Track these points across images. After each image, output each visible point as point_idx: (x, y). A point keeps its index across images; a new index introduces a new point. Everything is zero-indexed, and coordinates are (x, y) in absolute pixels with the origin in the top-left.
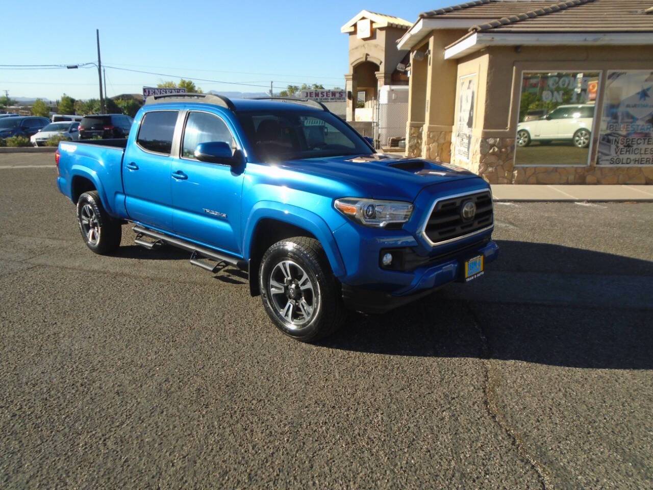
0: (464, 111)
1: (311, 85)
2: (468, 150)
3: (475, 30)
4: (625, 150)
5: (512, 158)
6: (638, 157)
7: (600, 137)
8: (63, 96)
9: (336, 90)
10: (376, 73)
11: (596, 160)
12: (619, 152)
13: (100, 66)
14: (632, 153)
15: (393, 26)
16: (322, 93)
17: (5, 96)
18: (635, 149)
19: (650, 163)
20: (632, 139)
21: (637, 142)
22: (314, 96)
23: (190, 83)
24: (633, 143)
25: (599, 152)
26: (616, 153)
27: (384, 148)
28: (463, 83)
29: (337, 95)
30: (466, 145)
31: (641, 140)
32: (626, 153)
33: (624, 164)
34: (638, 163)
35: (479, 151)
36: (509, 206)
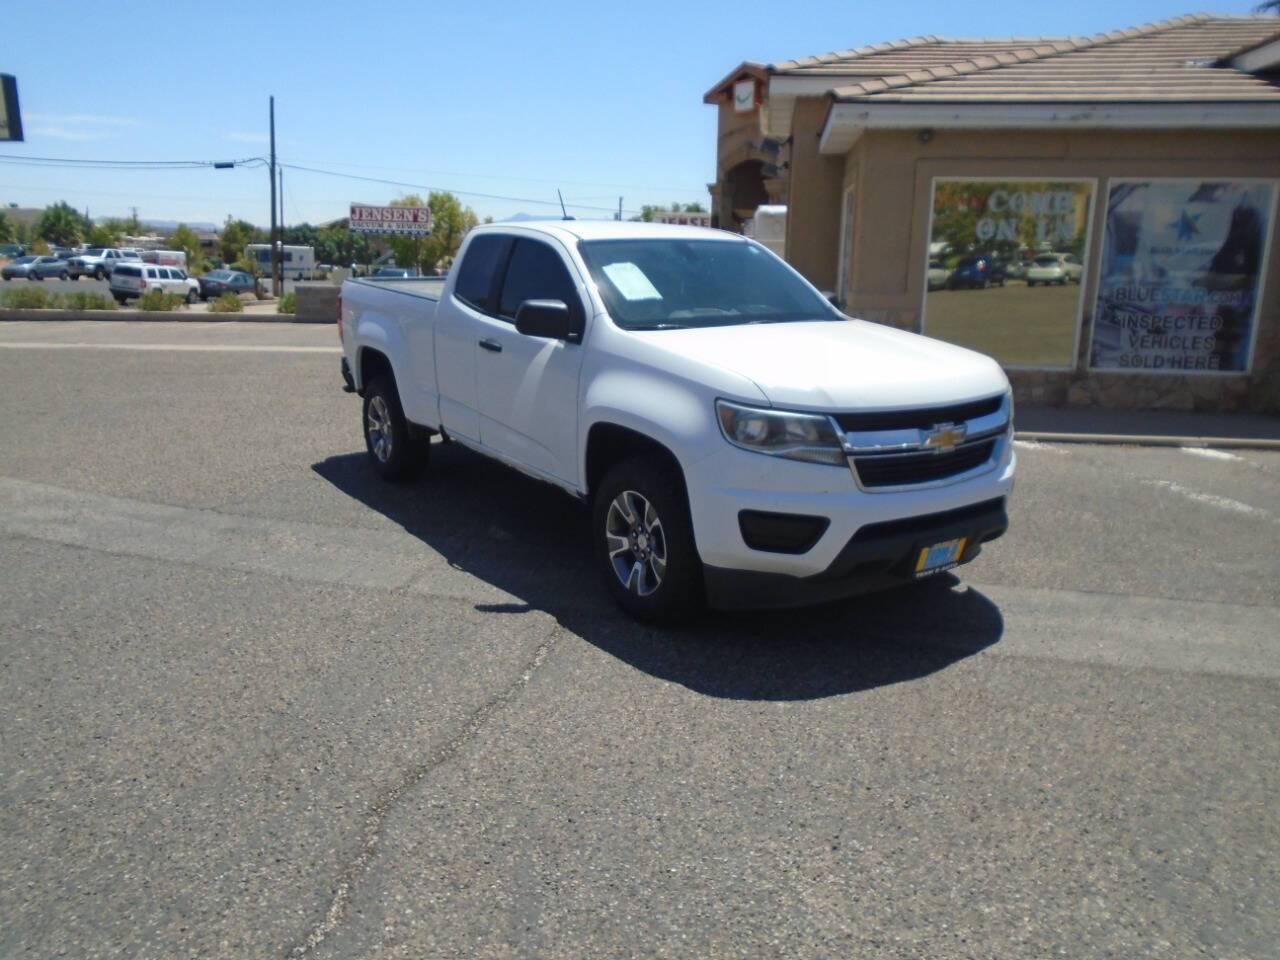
4: (1150, 339)
6: (1178, 353)
7: (1097, 313)
10: (766, 181)
11: (1089, 357)
12: (1138, 344)
13: (273, 164)
14: (1165, 346)
17: (132, 217)
18: (1172, 339)
19: (1204, 367)
20: (1166, 317)
21: (1176, 324)
24: (1167, 325)
25: (1095, 342)
26: (1132, 345)
31: (1184, 319)
32: (1153, 347)
33: (1150, 367)
34: (1180, 367)
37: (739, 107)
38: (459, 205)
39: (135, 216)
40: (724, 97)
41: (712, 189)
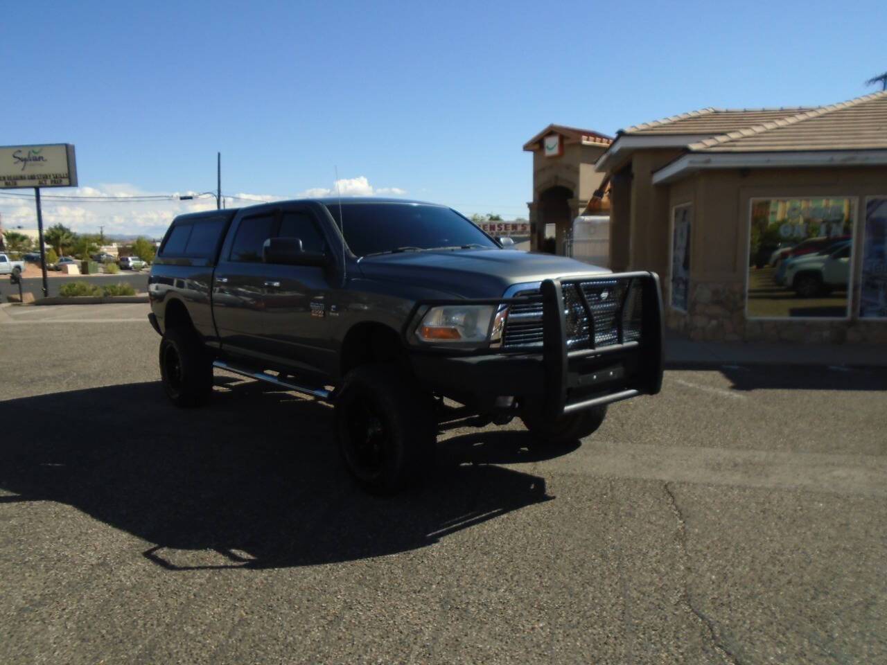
0: (679, 248)
1: (484, 216)
3: (687, 151)
5: (743, 308)
7: (862, 282)
9: (518, 222)
10: (569, 200)
11: (858, 311)
13: (219, 196)
16: (499, 226)
17: (99, 233)
22: (489, 229)
26: (886, 302)
28: (676, 214)
29: (519, 228)
30: (683, 292)
37: (548, 153)
40: (537, 147)
41: (530, 206)
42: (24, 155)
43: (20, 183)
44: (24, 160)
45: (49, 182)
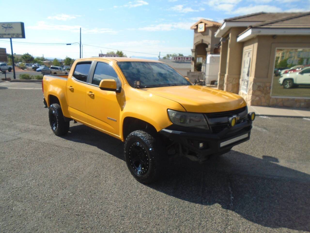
0: (246, 68)
1: (177, 54)
2: (247, 88)
3: (251, 27)
5: (269, 93)
8: (66, 57)
9: (188, 57)
10: (206, 48)
13: (81, 44)
15: (216, 26)
16: (182, 58)
22: (178, 59)
23: (121, 52)
27: (208, 85)
28: (245, 54)
29: (189, 59)
30: (246, 85)
35: (252, 89)
36: (266, 119)
37: (200, 30)
38: (123, 54)
39: (43, 56)
40: (196, 28)
41: (192, 50)
42: (6, 26)
43: (4, 36)
44: (6, 28)
45: (15, 36)
